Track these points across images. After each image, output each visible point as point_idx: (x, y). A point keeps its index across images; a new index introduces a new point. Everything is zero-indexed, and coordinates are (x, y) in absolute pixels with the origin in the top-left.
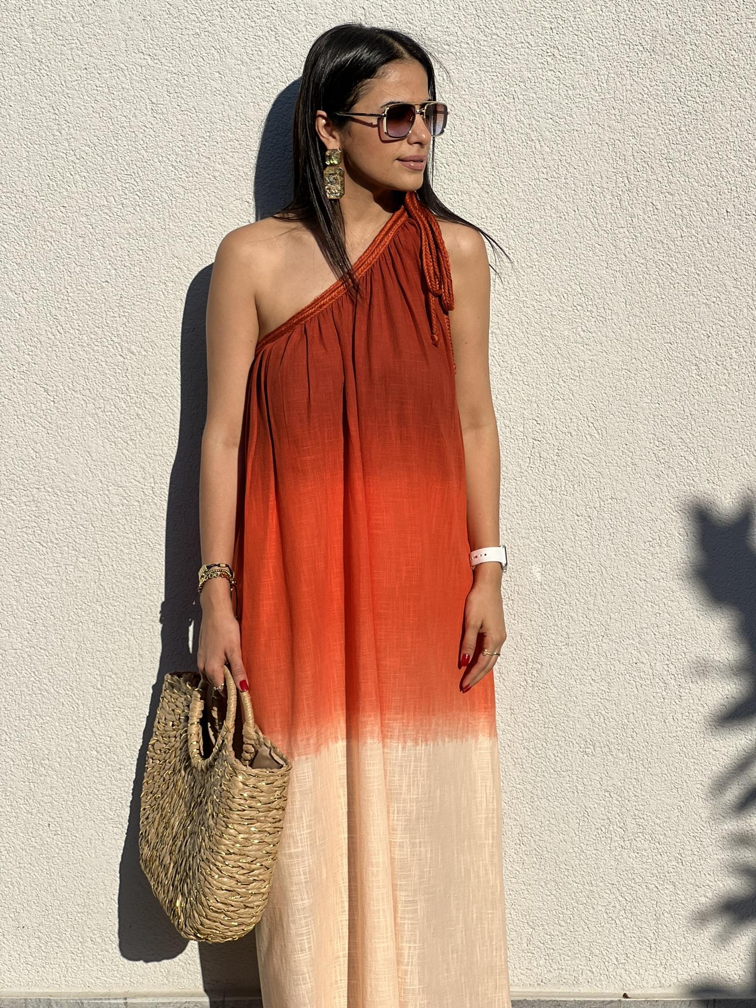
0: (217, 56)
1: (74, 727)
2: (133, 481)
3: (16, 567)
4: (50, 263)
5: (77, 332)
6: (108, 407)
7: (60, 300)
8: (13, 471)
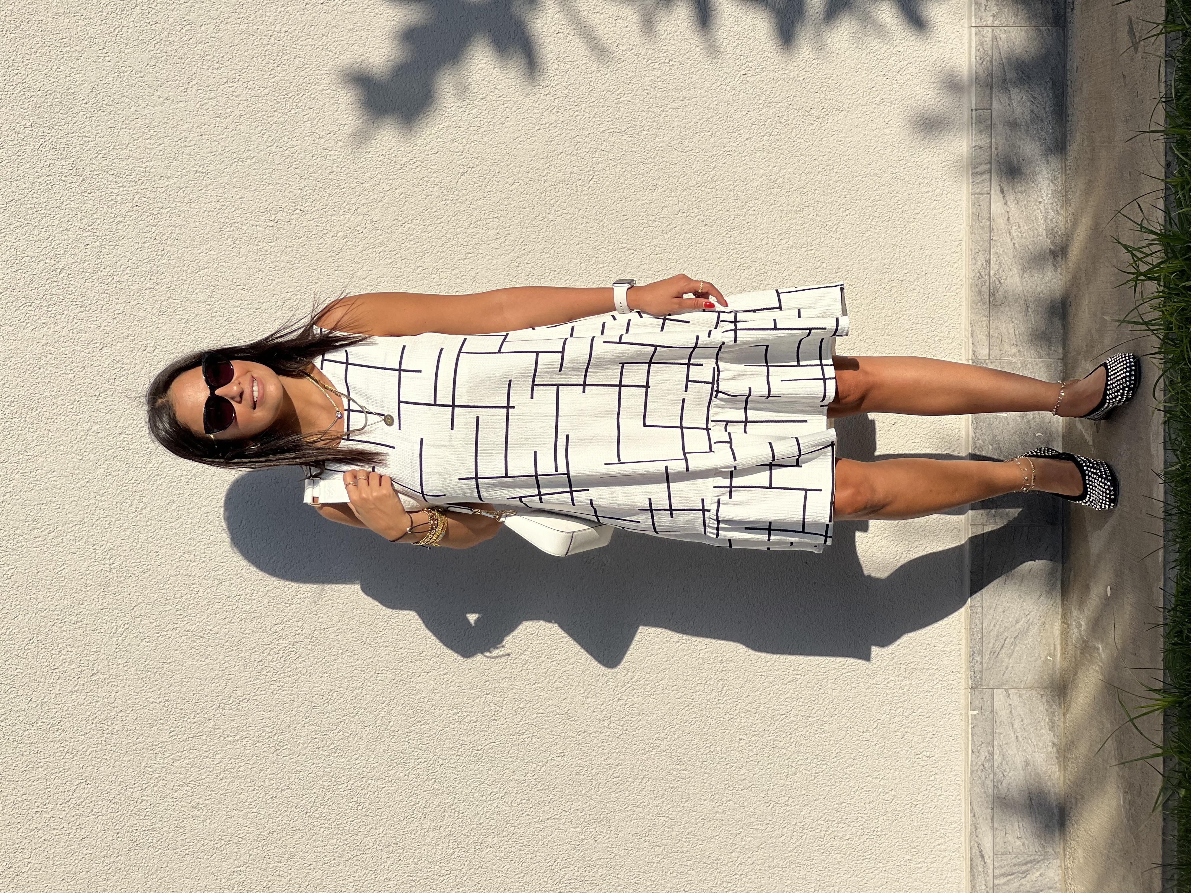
0: (188, 28)
1: (743, 155)
2: (538, 103)
3: (610, 200)
4: (359, 168)
5: (414, 148)
6: (476, 123)
7: (389, 161)
8: (530, 201)
